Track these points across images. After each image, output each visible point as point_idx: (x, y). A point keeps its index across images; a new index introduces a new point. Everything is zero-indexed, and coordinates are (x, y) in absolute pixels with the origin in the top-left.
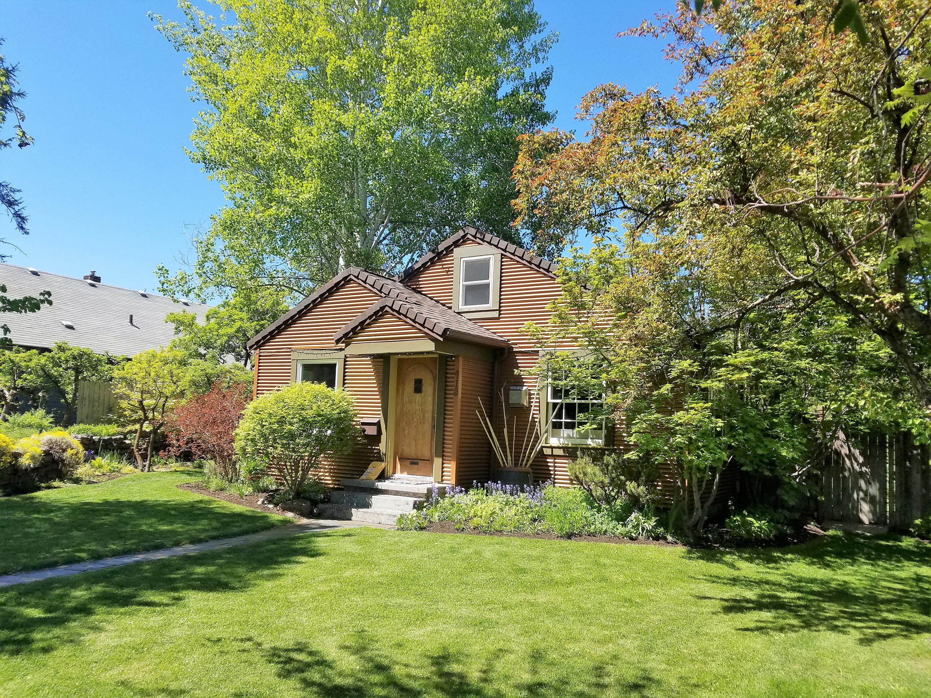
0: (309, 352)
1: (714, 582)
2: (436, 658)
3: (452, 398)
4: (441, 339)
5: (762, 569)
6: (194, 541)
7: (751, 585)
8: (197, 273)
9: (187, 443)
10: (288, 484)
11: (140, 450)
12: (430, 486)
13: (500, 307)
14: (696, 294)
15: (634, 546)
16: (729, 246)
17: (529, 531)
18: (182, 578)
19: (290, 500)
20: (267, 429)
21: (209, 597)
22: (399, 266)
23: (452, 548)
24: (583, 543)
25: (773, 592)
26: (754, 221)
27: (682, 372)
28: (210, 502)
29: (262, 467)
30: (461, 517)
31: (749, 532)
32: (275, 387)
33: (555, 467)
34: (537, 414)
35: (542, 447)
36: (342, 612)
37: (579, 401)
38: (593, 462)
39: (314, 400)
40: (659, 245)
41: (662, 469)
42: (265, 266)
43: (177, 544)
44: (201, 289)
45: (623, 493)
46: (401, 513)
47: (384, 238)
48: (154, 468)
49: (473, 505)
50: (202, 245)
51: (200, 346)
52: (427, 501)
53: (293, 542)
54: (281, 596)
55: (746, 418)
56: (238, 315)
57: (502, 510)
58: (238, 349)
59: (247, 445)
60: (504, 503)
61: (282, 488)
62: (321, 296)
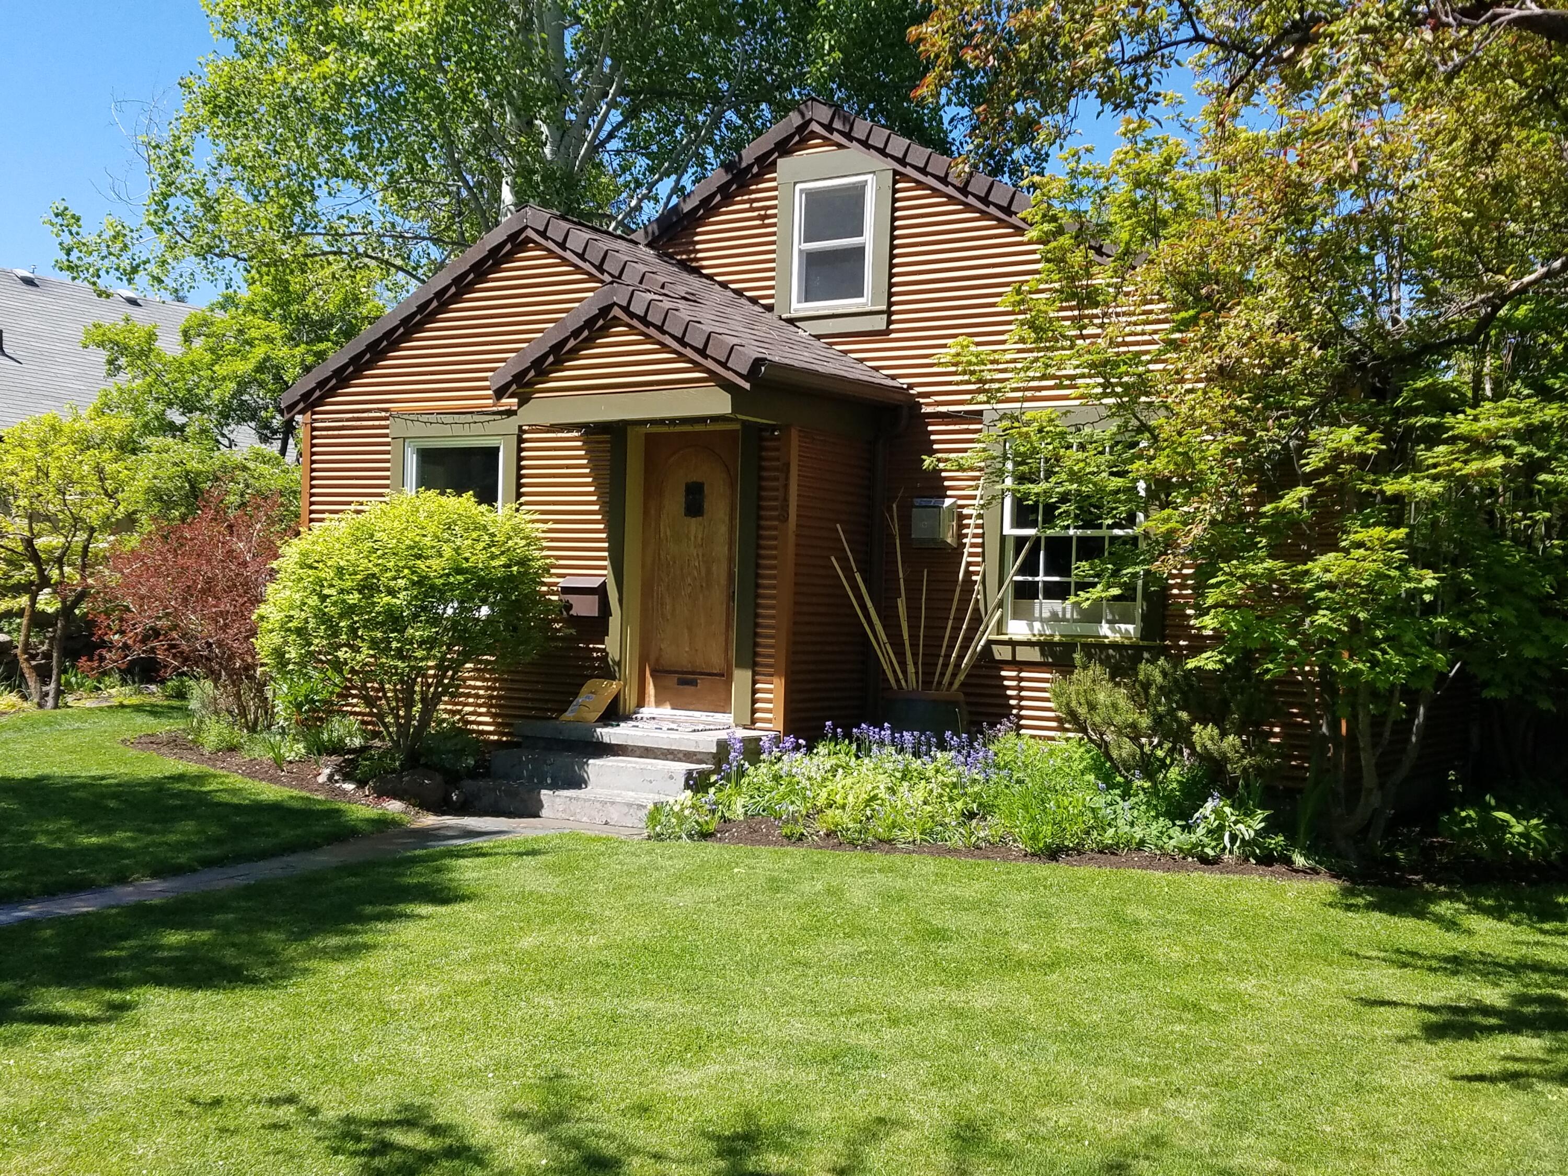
0: (432, 418)
1: (1405, 965)
2: (728, 1138)
3: (775, 528)
4: (747, 386)
5: (1525, 934)
6: (161, 871)
7: (1495, 973)
8: (151, 223)
9: (144, 641)
10: (390, 734)
11: (33, 657)
12: (723, 735)
13: (890, 304)
14: (1380, 260)
15: (1210, 878)
16: (1466, 135)
17: (956, 841)
18: (133, 957)
19: (394, 771)
20: (334, 604)
21: (195, 1001)
22: (647, 206)
23: (772, 880)
24: (1084, 871)
25: (1549, 991)
26: (1529, 70)
27: (1338, 456)
28: (201, 778)
29: (325, 695)
30: (797, 807)
31: (1498, 846)
32: (349, 503)
33: (1021, 689)
34: (977, 564)
35: (990, 642)
36: (510, 1031)
37: (1079, 532)
38: (1112, 678)
39: (446, 536)
40: (1288, 135)
41: (1280, 693)
42: (318, 207)
43: (121, 879)
44: (164, 262)
45: (1186, 752)
46: (657, 798)
47: (611, 136)
48: (70, 699)
49: (824, 780)
50: (161, 153)
51: (170, 405)
52: (718, 770)
53: (401, 870)
54: (366, 996)
55: (1497, 569)
56: (258, 327)
57: (892, 791)
58: (263, 414)
59: (286, 643)
60: (898, 775)
61: (377, 743)
62: (457, 281)
